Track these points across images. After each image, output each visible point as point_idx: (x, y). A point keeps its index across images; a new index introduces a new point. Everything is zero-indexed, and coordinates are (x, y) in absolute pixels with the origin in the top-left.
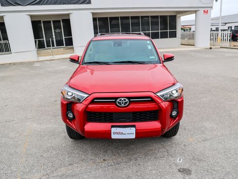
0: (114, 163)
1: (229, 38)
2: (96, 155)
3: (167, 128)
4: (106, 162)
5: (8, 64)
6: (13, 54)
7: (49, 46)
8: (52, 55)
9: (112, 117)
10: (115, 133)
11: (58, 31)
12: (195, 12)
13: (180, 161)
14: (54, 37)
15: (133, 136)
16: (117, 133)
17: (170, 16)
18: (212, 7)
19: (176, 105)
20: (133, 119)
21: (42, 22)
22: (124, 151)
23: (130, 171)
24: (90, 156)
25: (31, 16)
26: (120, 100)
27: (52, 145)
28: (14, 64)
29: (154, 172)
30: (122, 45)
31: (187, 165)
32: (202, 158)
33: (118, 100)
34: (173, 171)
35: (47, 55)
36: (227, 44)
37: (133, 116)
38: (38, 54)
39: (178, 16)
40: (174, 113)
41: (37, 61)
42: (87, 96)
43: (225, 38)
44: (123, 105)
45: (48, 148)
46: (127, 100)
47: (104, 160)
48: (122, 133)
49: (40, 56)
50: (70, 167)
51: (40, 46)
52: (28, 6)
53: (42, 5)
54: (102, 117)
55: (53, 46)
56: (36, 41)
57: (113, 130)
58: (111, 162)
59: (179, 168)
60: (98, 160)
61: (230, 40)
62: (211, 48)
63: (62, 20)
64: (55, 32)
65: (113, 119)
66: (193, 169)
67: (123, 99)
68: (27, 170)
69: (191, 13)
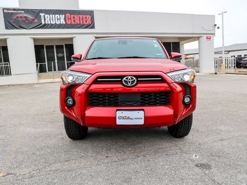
0: (119, 160)
1: (233, 65)
2: (97, 153)
3: (179, 116)
4: (109, 159)
5: (7, 85)
6: (12, 76)
7: (50, 70)
8: (53, 78)
9: (117, 100)
10: (120, 118)
11: (60, 55)
12: (198, 38)
13: (196, 157)
14: (56, 61)
15: (142, 122)
16: (124, 118)
17: (173, 43)
18: (214, 34)
19: (188, 91)
20: (141, 102)
21: (45, 46)
22: (130, 149)
23: (138, 166)
24: (90, 154)
25: (35, 40)
26: (127, 78)
27: (46, 145)
28: (13, 85)
29: (166, 167)
30: (128, 43)
31: (204, 160)
32: (221, 155)
33: (125, 79)
34: (189, 166)
35: (48, 78)
36: (232, 70)
37: (141, 99)
38: (39, 77)
39: (181, 43)
40: (187, 100)
41: (37, 84)
42: (89, 76)
43: (229, 65)
44: (130, 84)
45: (41, 147)
46: (134, 78)
47: (107, 157)
48: (129, 118)
49: (41, 79)
50: (66, 163)
51: (42, 70)
52: (33, 29)
53: (45, 28)
54: (106, 100)
55: (55, 70)
56: (37, 65)
57: (119, 114)
58: (115, 159)
59: (195, 163)
60: (99, 157)
61: (234, 67)
62: (216, 73)
63: (65, 45)
64: (57, 56)
65: (118, 103)
66: (212, 163)
67: (129, 77)
68: (15, 166)
69: (194, 40)
